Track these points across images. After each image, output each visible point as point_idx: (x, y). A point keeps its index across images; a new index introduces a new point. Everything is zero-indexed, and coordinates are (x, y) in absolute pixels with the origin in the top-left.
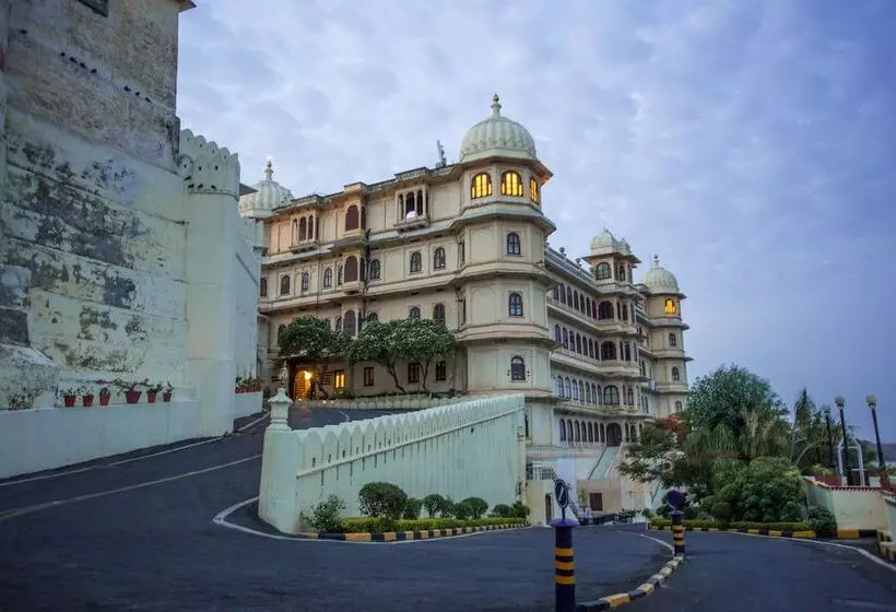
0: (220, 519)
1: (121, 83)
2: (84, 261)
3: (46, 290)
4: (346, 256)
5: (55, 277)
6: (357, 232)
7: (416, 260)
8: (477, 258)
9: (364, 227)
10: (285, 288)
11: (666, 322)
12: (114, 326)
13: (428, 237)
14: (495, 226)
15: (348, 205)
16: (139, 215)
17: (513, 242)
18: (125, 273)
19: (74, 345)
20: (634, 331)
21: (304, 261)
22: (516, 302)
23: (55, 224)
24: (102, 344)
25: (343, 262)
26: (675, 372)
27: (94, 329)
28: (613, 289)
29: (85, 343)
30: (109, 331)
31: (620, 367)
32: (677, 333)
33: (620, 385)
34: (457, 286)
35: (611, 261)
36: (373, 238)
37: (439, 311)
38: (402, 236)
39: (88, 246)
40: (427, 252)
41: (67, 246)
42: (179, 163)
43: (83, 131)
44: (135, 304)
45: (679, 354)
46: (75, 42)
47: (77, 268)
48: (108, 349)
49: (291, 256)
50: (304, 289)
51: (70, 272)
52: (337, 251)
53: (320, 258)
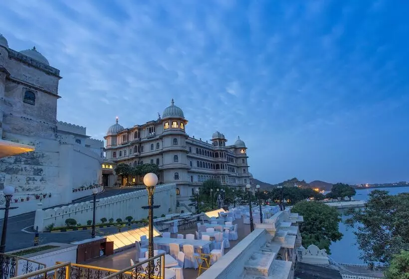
0: (23, 230)
1: (39, 121)
2: (27, 166)
3: (17, 174)
4: (134, 146)
5: (19, 170)
6: (137, 139)
7: (152, 146)
8: (166, 146)
9: (139, 137)
10: (120, 155)
11: (241, 156)
12: (36, 180)
13: (155, 140)
14: (170, 137)
15: (135, 131)
16: (44, 152)
17: (175, 141)
18: (40, 167)
19: (24, 186)
20: (226, 160)
21: (125, 147)
22: (176, 158)
23: (19, 158)
24: (32, 185)
25: (134, 147)
26: (244, 170)
27: (30, 182)
28: (218, 149)
29: (28, 185)
30: (35, 181)
31: (221, 171)
32: (245, 159)
33: (221, 176)
34: (161, 154)
35: (218, 141)
36: (142, 140)
37: (158, 160)
38: (148, 140)
39: (29, 162)
40: (155, 144)
41: (23, 163)
42: (57, 137)
43: (27, 134)
44: (42, 174)
45: (245, 165)
46: (25, 113)
47: (25, 168)
48: (35, 186)
49: (122, 146)
50: (125, 155)
51: (23, 169)
52: (132, 144)
53: (129, 146)
